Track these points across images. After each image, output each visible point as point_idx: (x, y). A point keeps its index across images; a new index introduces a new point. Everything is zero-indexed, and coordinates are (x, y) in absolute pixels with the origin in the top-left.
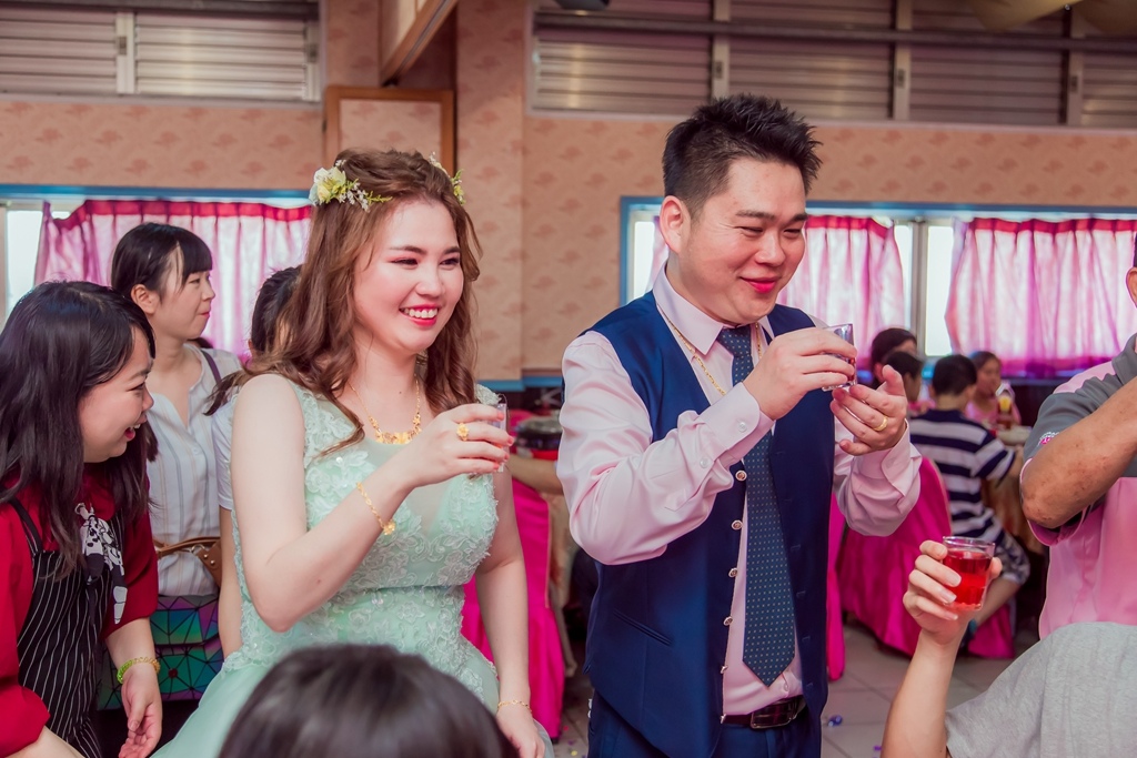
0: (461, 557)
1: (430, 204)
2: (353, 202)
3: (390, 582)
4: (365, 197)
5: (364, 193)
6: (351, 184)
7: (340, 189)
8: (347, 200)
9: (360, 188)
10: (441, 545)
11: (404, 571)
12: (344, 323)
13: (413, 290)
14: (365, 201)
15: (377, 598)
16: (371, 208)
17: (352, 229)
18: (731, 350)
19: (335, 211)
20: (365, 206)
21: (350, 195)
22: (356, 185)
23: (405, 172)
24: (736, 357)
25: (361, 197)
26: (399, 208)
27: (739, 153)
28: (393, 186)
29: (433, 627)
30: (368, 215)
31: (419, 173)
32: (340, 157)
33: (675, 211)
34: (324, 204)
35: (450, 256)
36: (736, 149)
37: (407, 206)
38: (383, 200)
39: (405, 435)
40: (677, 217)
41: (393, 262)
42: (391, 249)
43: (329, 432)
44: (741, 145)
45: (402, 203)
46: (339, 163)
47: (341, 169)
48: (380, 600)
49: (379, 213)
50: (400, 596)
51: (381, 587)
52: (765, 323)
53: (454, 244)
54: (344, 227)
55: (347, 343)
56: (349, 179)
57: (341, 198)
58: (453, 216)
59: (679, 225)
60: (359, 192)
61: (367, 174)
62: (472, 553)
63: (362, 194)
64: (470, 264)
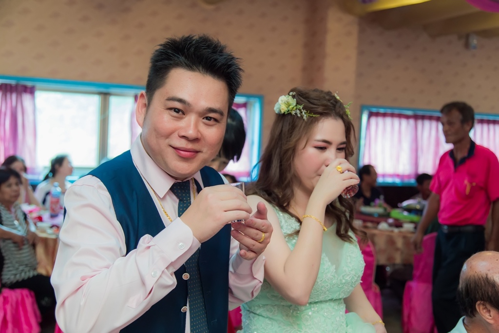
0: (350, 284)
1: (336, 119)
2: (299, 115)
3: (321, 298)
4: (305, 113)
5: (305, 111)
6: (299, 106)
7: (293, 108)
8: (296, 114)
9: (304, 108)
10: (343, 279)
11: (327, 292)
12: (289, 176)
14: (305, 115)
15: (314, 307)
16: (308, 119)
17: (297, 129)
18: (177, 196)
19: (289, 118)
20: (305, 118)
21: (298, 112)
22: (301, 107)
23: (325, 102)
25: (303, 113)
26: (321, 121)
28: (320, 109)
29: (338, 319)
30: (306, 123)
31: (332, 103)
32: (292, 91)
33: (144, 101)
34: (284, 114)
35: (342, 146)
37: (325, 120)
38: (314, 116)
40: (146, 105)
41: (315, 147)
42: (315, 140)
45: (323, 118)
46: (291, 94)
47: (294, 97)
48: (316, 308)
49: (312, 122)
50: (323, 305)
51: (317, 301)
52: (198, 177)
53: (344, 140)
54: (293, 127)
55: (289, 185)
56: (298, 103)
57: (293, 113)
58: (345, 126)
60: (302, 110)
61: (307, 101)
62: (355, 282)
63: (304, 112)
64: (350, 150)
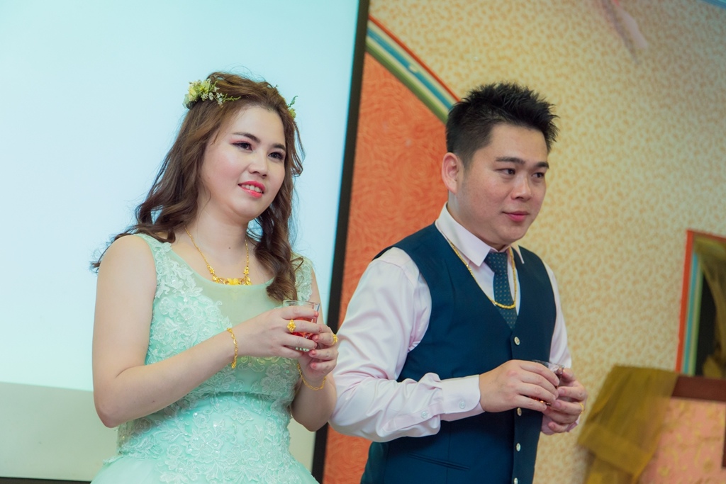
2: (212, 99)
4: (221, 97)
5: (221, 94)
7: (204, 90)
8: (208, 98)
13: (246, 169)
14: (221, 99)
18: (493, 269)
21: (211, 95)
22: (216, 89)
24: (496, 274)
25: (218, 97)
27: (500, 120)
28: (242, 91)
30: (222, 109)
33: (452, 163)
36: (497, 117)
38: (234, 99)
39: (236, 281)
40: (455, 168)
41: (234, 144)
42: (235, 133)
43: (176, 274)
44: (500, 113)
59: (456, 174)
60: (217, 93)
63: (219, 95)
